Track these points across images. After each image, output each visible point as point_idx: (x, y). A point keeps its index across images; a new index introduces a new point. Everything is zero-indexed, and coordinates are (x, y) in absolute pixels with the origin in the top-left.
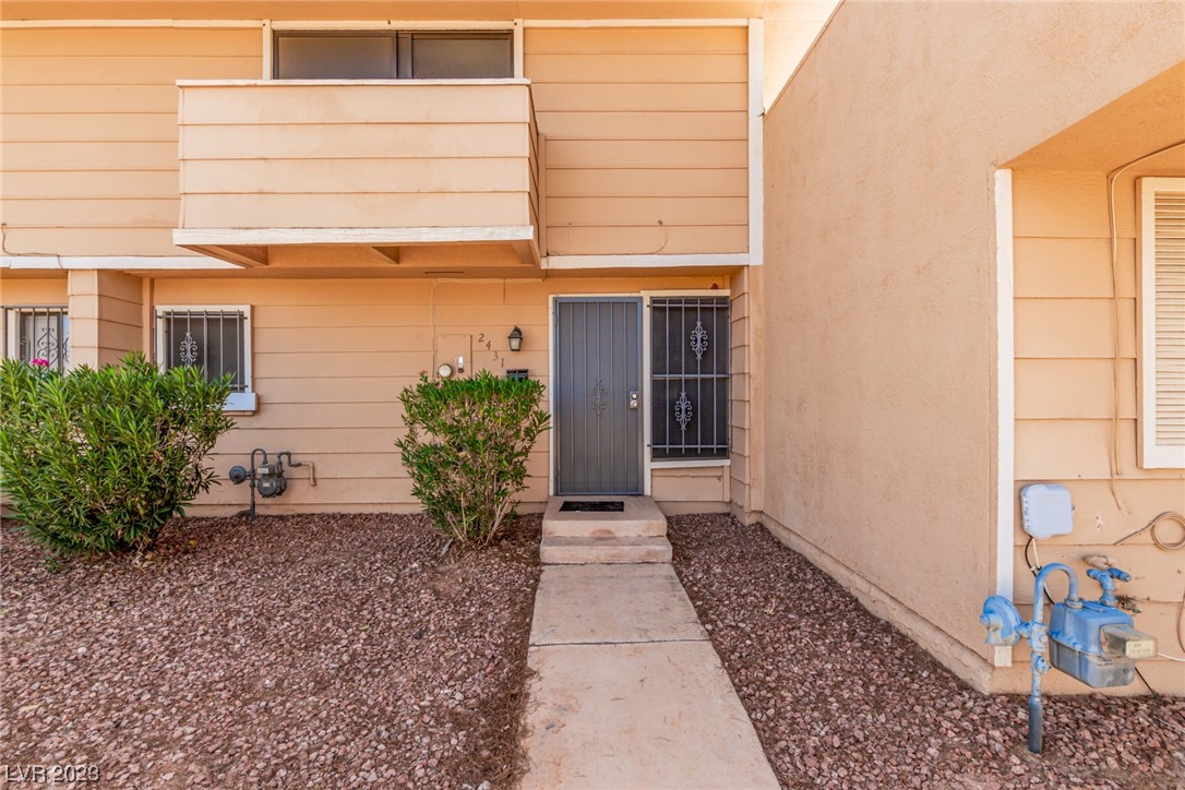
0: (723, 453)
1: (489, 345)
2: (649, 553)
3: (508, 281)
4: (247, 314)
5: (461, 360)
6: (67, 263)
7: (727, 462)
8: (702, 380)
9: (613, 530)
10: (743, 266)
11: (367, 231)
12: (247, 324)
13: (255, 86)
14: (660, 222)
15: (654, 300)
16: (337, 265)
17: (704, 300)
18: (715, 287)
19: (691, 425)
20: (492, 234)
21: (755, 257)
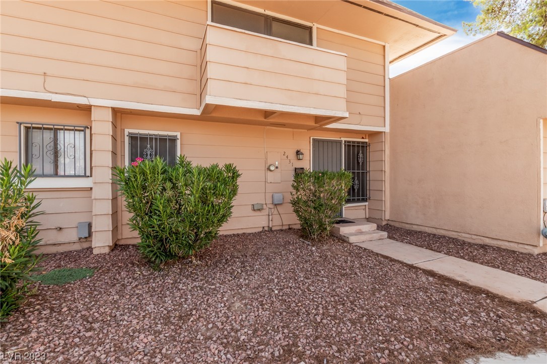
0: (364, 200)
1: (287, 157)
2: (381, 236)
3: (295, 130)
4: (179, 137)
5: (277, 163)
6: (93, 102)
7: (367, 203)
8: (357, 172)
9: (361, 229)
10: (382, 132)
11: (291, 107)
12: (179, 142)
13: (245, 33)
14: (360, 113)
15: (345, 141)
16: (242, 118)
17: (358, 142)
18: (363, 138)
19: (358, 190)
20: (335, 113)
21: (387, 129)
